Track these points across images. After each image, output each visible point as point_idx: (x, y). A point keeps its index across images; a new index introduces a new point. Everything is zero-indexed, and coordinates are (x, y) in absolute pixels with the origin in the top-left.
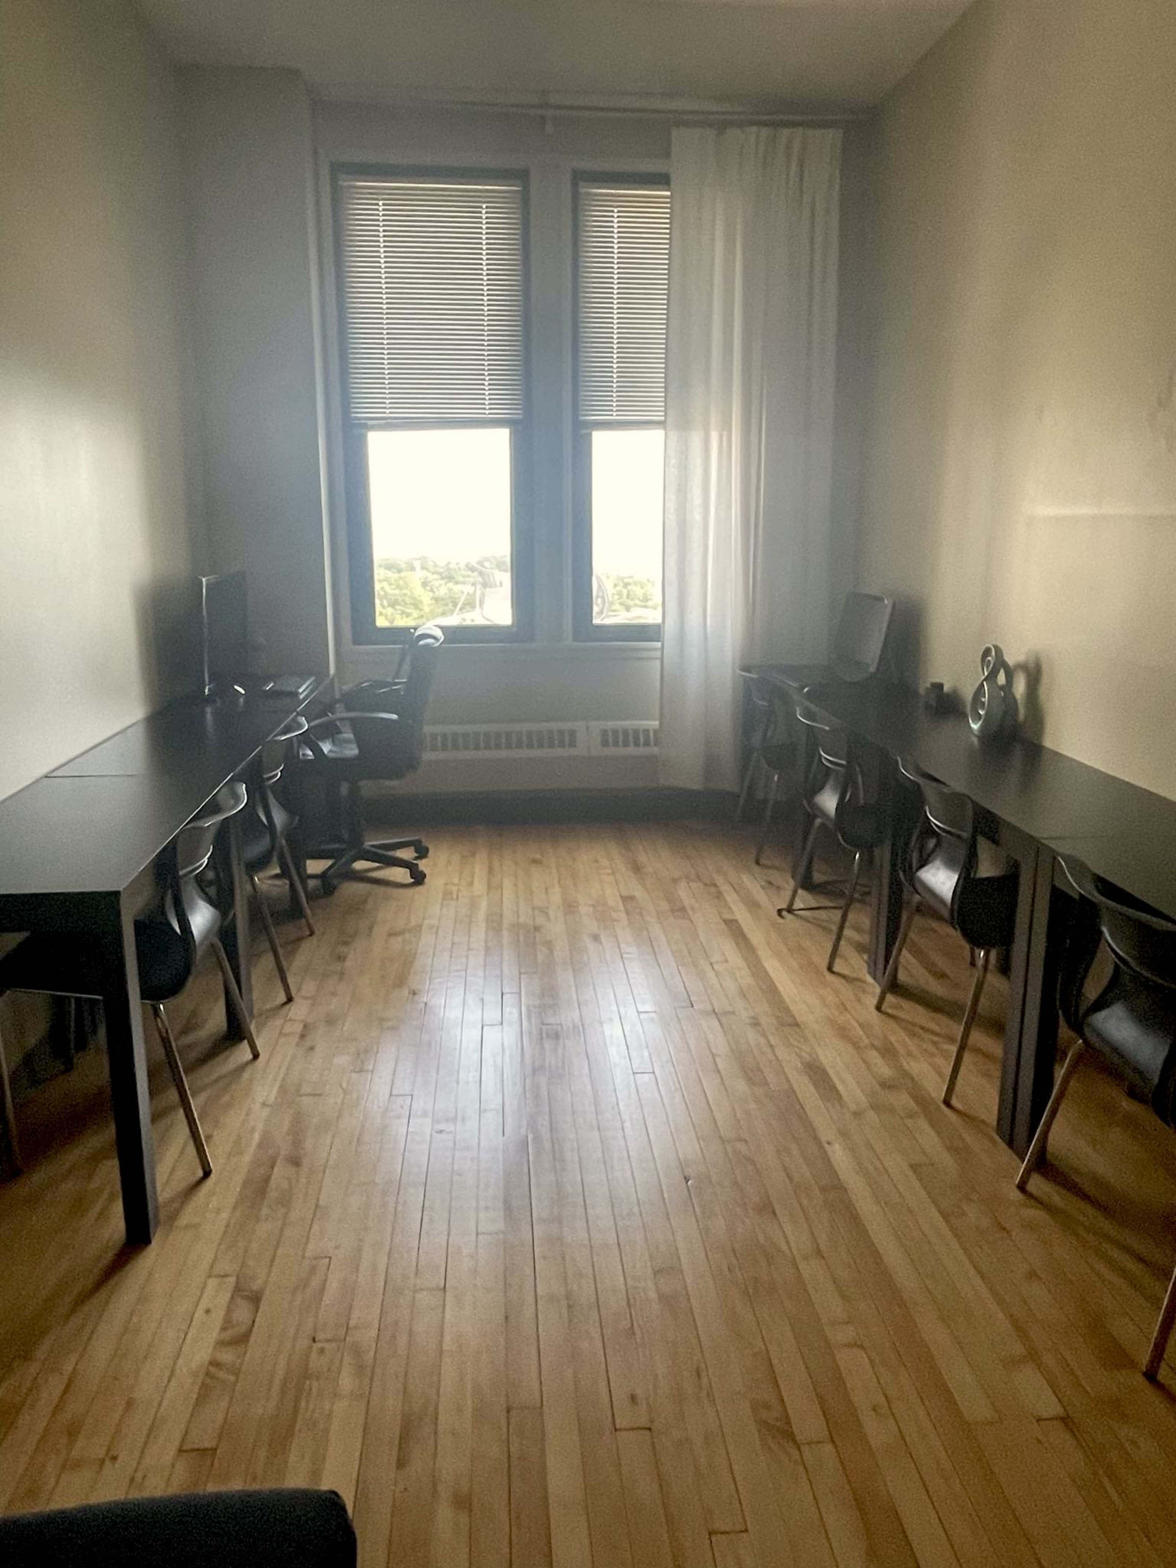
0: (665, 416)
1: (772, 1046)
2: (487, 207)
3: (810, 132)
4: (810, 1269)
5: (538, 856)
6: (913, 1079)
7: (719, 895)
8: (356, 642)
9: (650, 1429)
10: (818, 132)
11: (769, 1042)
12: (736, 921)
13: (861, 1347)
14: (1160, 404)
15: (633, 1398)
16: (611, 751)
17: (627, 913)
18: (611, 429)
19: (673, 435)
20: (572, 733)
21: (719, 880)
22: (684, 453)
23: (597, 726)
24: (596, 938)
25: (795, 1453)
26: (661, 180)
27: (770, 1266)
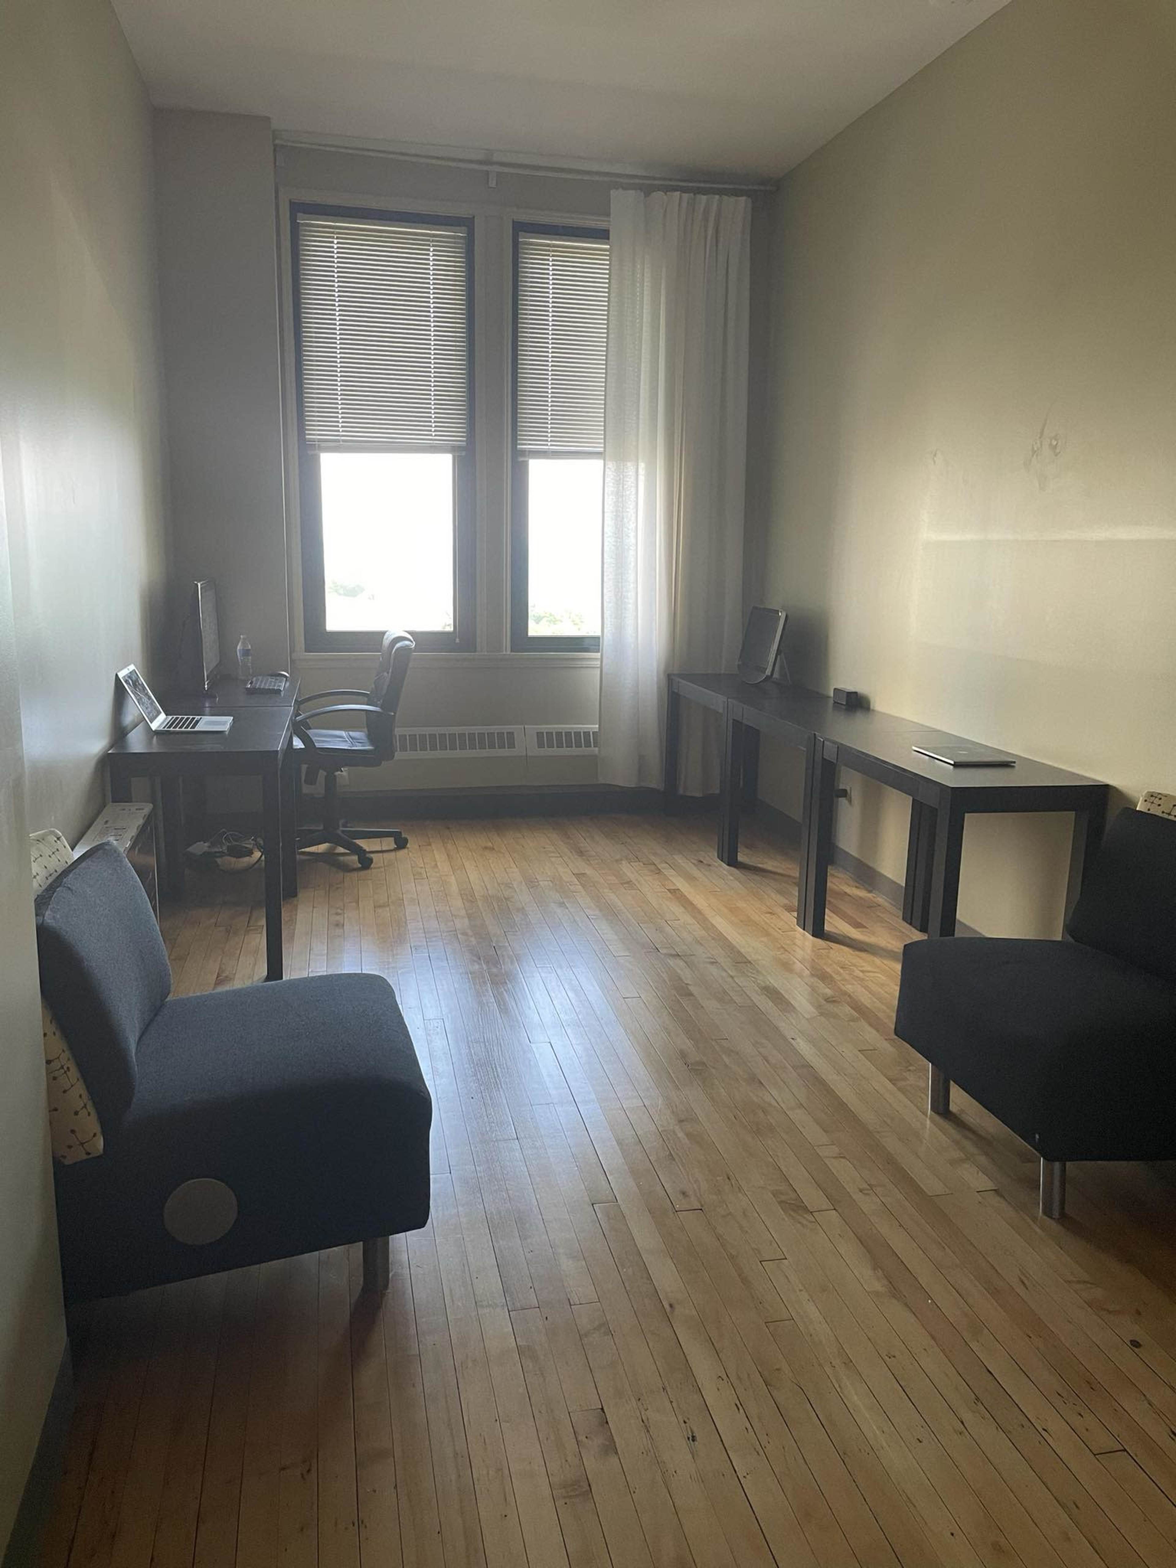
0: (605, 447)
1: (732, 977)
2: (434, 250)
3: (725, 198)
4: (798, 1116)
5: (490, 844)
6: (849, 996)
7: (659, 872)
8: (307, 650)
9: (701, 1209)
10: (733, 199)
11: (728, 973)
12: (678, 889)
13: (844, 1157)
14: (1034, 452)
15: (684, 1193)
16: (547, 751)
17: (583, 886)
18: (548, 458)
19: (611, 465)
20: (511, 734)
21: (656, 861)
22: (620, 482)
23: (532, 729)
24: (562, 904)
25: (811, 1218)
26: (602, 235)
27: (766, 1116)
